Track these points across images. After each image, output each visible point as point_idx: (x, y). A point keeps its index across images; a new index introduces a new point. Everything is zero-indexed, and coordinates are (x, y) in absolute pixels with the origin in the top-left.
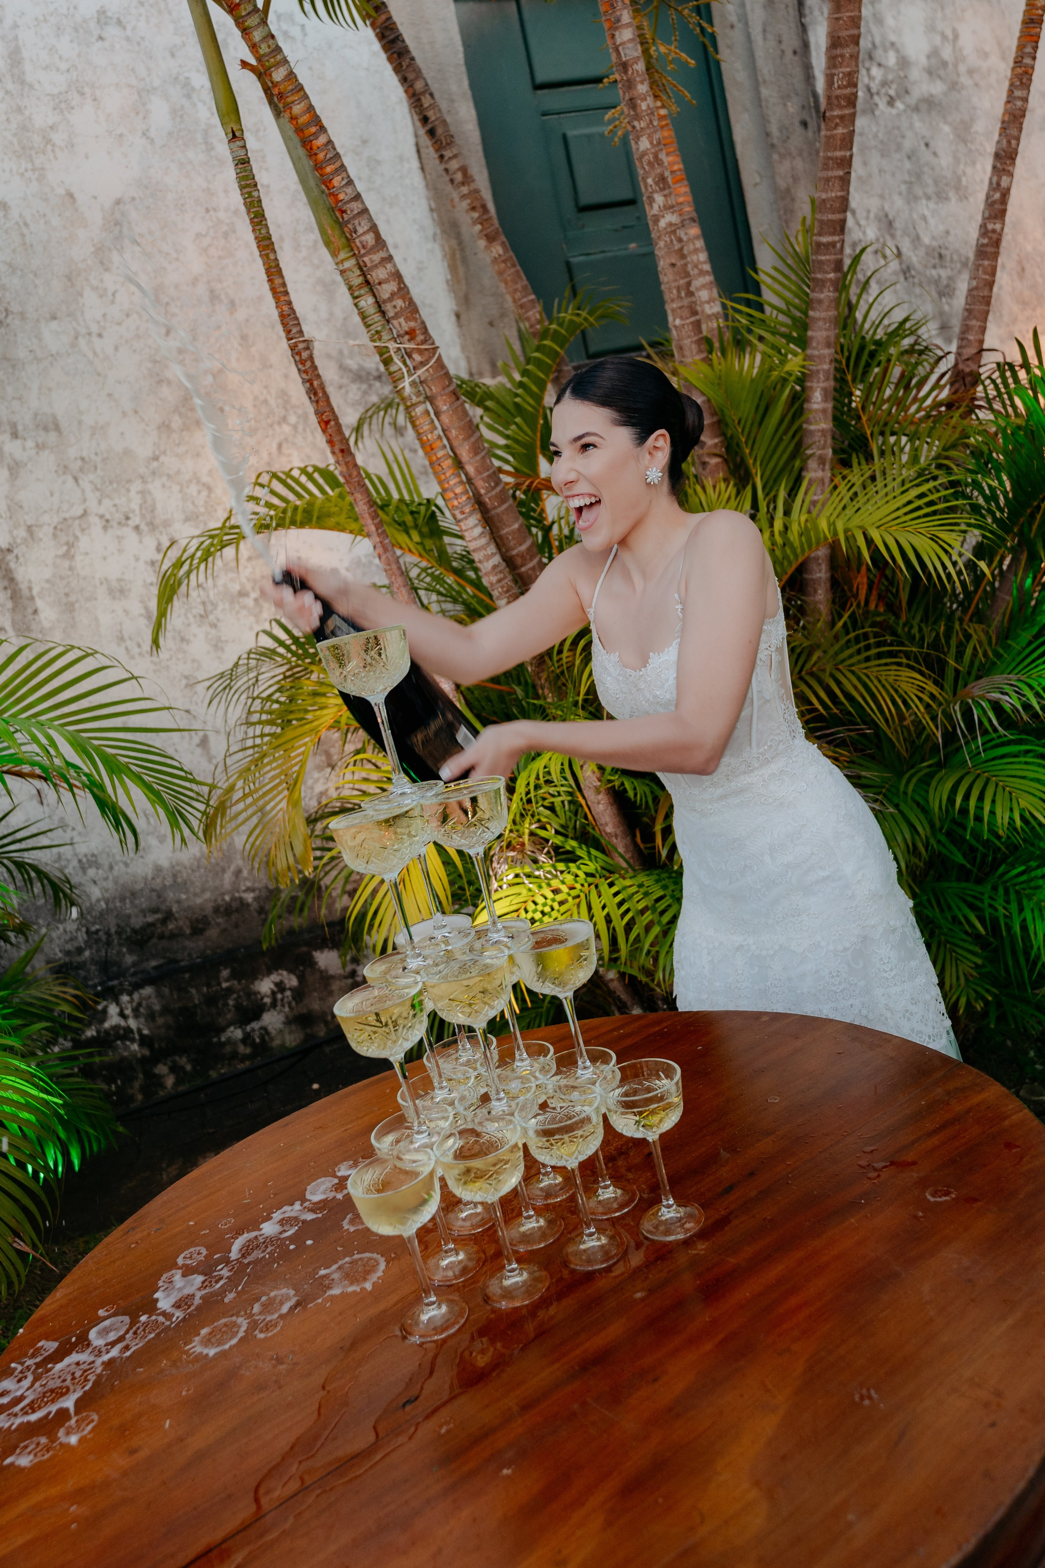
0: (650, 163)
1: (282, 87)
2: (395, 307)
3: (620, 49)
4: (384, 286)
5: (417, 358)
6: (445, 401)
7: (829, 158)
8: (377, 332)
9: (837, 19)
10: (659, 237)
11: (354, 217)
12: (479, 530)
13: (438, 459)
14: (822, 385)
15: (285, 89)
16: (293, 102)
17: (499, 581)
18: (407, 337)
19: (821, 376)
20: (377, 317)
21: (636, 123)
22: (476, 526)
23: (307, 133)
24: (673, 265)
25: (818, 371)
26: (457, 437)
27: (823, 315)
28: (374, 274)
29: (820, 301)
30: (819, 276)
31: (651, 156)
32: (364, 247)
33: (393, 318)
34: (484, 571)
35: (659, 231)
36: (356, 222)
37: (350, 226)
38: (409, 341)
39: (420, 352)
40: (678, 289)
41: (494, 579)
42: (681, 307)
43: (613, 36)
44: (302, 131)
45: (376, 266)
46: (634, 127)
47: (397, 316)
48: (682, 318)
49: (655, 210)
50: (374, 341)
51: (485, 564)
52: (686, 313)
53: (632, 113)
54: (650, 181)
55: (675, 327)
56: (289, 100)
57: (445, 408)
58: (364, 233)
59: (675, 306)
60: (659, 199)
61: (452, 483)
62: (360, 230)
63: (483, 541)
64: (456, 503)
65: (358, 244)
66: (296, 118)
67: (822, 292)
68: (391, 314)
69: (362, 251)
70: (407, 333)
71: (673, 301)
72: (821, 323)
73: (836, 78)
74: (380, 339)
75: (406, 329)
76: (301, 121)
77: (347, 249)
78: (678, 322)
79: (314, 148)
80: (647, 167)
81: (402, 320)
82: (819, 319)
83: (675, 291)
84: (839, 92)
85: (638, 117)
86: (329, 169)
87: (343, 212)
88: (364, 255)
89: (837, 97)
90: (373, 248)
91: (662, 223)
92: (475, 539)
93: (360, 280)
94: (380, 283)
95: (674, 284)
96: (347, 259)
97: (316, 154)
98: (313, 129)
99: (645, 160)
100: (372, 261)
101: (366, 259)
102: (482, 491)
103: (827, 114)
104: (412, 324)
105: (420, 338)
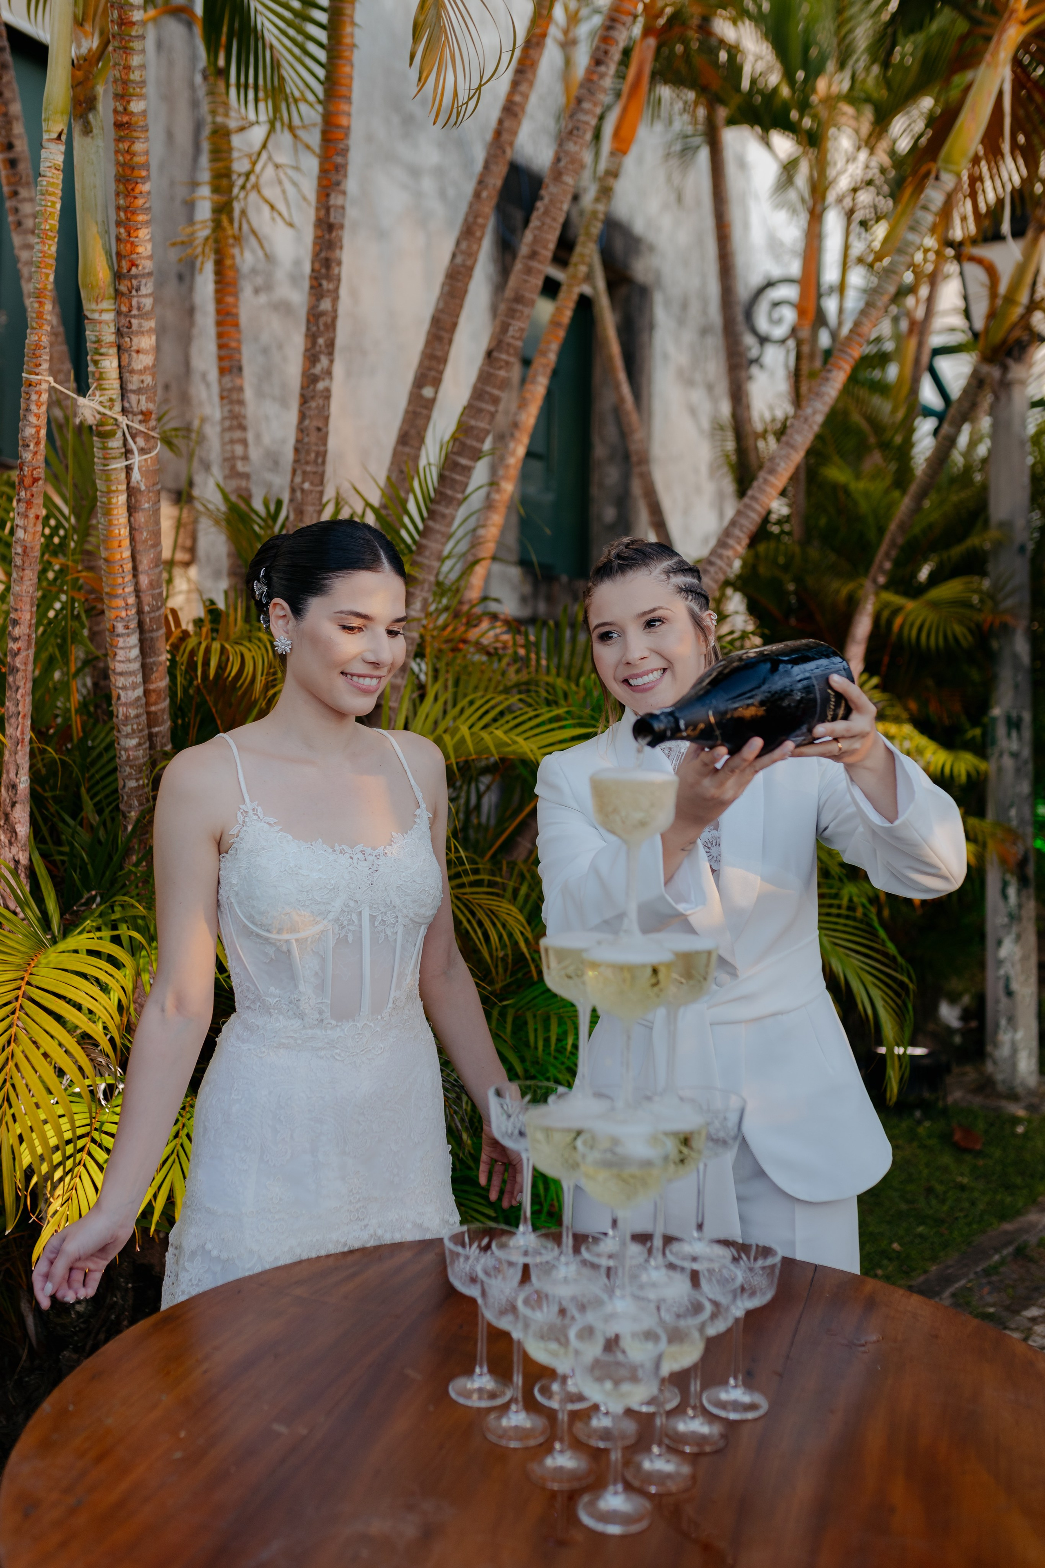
0: (326, 324)
1: (134, 119)
2: (142, 382)
3: (332, 211)
4: (141, 356)
5: (141, 442)
6: (149, 498)
7: (487, 393)
8: (111, 400)
9: (526, 281)
10: (313, 398)
11: (143, 276)
12: (136, 652)
13: (122, 559)
14: (425, 594)
15: (136, 123)
16: (138, 138)
17: (137, 716)
18: (140, 417)
19: (426, 586)
20: (116, 384)
21: (324, 283)
22: (135, 646)
23: (136, 173)
24: (319, 429)
25: (424, 581)
26: (146, 541)
27: (443, 529)
28: (135, 340)
29: (444, 516)
30: (449, 492)
31: (329, 320)
32: (139, 309)
33: (134, 392)
34: (123, 699)
35: (314, 390)
36: (144, 281)
37: (135, 282)
38: (140, 422)
39: (147, 437)
40: (318, 454)
41: (133, 712)
42: (315, 473)
43: (328, 195)
44: (133, 169)
45: (142, 333)
46: (320, 285)
47: (138, 391)
48: (312, 484)
49: (317, 370)
50: (104, 407)
51: (130, 693)
52: (317, 480)
53: (323, 271)
54: (321, 341)
55: (303, 490)
56: (135, 134)
57: (146, 505)
58: (146, 296)
59: (308, 468)
60: (324, 360)
61: (127, 590)
62: (144, 291)
63: (136, 666)
64: (123, 614)
65: (134, 302)
66: (134, 155)
67: (447, 507)
68: (131, 387)
69: (135, 312)
70: (142, 413)
71: (307, 463)
72: (439, 536)
73: (511, 328)
74: (111, 408)
75: (144, 409)
76: (137, 159)
77: (112, 301)
78: (306, 486)
79: (137, 191)
80: (322, 328)
81: (143, 398)
82: (438, 532)
83: (313, 455)
84: (511, 341)
85: (328, 277)
86: (141, 218)
87: (133, 264)
88: (134, 316)
89: (509, 345)
90: (146, 314)
91: (321, 386)
92: (129, 661)
93: (112, 338)
94: (138, 352)
95: (314, 448)
96: (108, 311)
97: (135, 198)
98: (144, 173)
99: (322, 321)
100: (140, 326)
101: (135, 322)
102: (147, 608)
103: (495, 354)
104: (151, 406)
105: (153, 423)
